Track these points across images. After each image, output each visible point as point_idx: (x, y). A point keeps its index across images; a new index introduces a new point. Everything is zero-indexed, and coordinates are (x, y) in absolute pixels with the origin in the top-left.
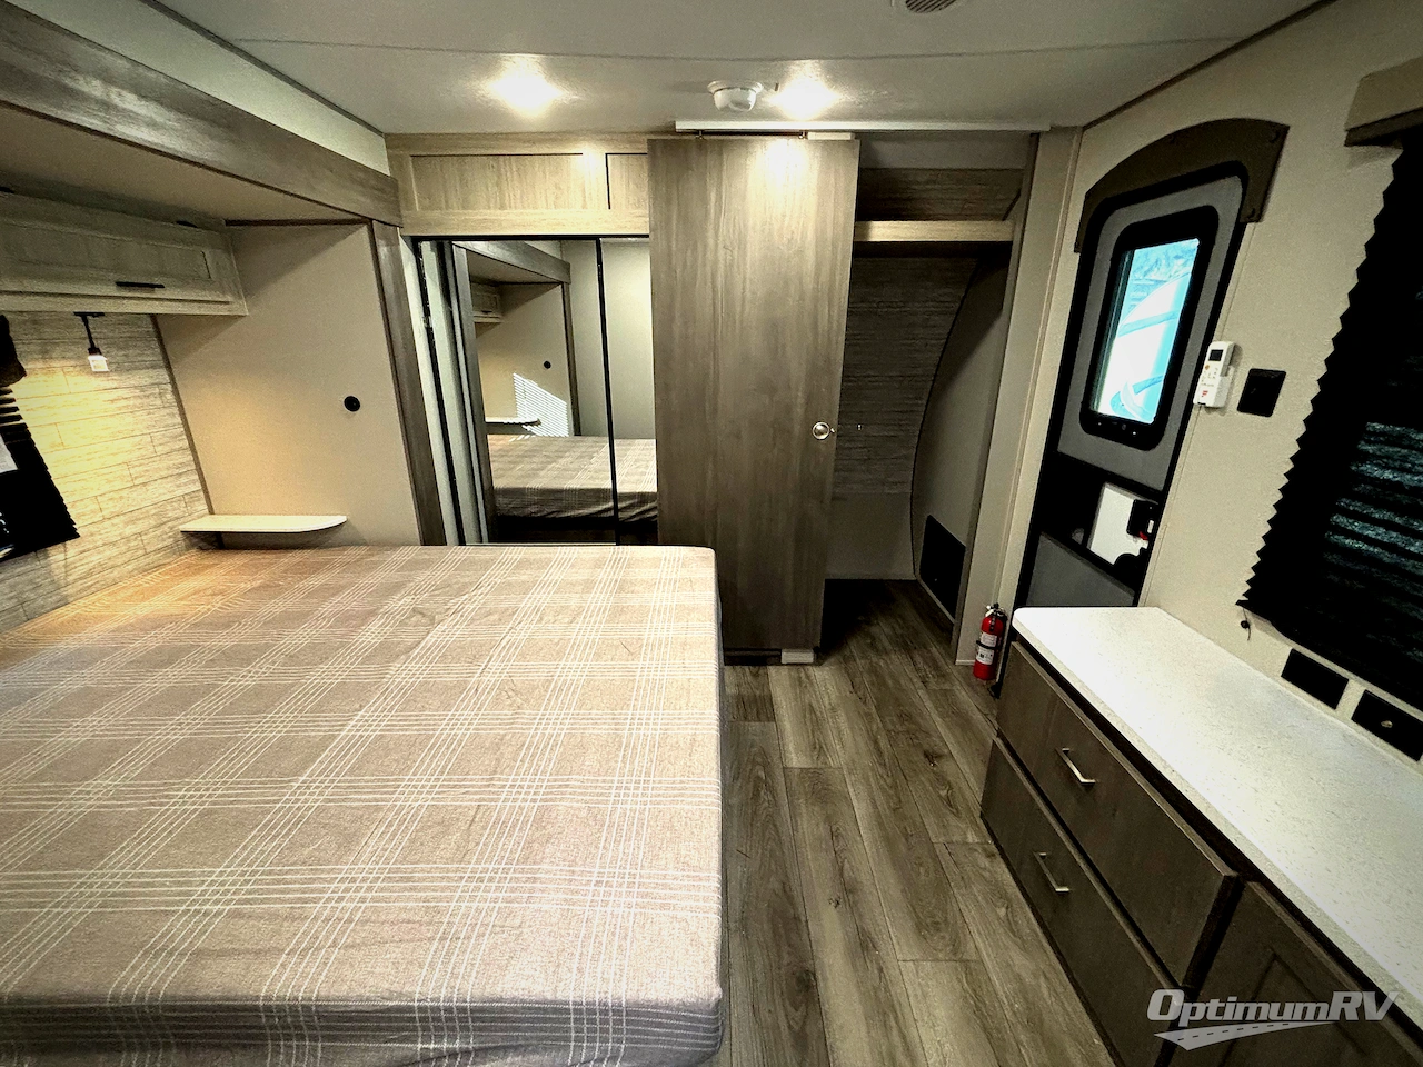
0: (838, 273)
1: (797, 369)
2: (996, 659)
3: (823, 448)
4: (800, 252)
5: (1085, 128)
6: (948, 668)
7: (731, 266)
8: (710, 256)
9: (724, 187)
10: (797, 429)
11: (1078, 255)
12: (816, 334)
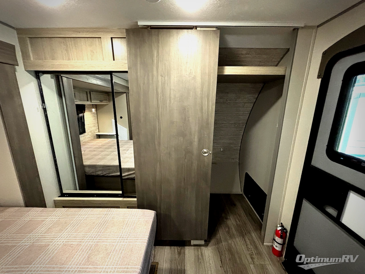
0: (211, 87)
1: (194, 128)
2: (282, 249)
3: (206, 159)
4: (194, 78)
5: (318, 26)
6: (260, 247)
7: (164, 84)
8: (155, 79)
9: (160, 50)
10: (195, 152)
11: (320, 80)
12: (202, 112)
